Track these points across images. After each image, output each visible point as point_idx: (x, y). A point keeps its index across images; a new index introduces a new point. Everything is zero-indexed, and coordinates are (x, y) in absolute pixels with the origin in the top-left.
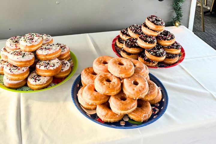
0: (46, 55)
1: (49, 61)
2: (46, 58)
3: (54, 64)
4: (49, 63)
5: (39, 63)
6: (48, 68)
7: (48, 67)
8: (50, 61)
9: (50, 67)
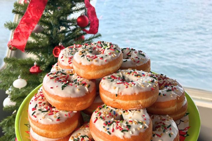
0: (117, 95)
1: (124, 112)
2: (117, 103)
3: (130, 124)
4: (124, 115)
5: (100, 109)
6: (111, 131)
7: (111, 127)
8: (127, 111)
9: (117, 128)
